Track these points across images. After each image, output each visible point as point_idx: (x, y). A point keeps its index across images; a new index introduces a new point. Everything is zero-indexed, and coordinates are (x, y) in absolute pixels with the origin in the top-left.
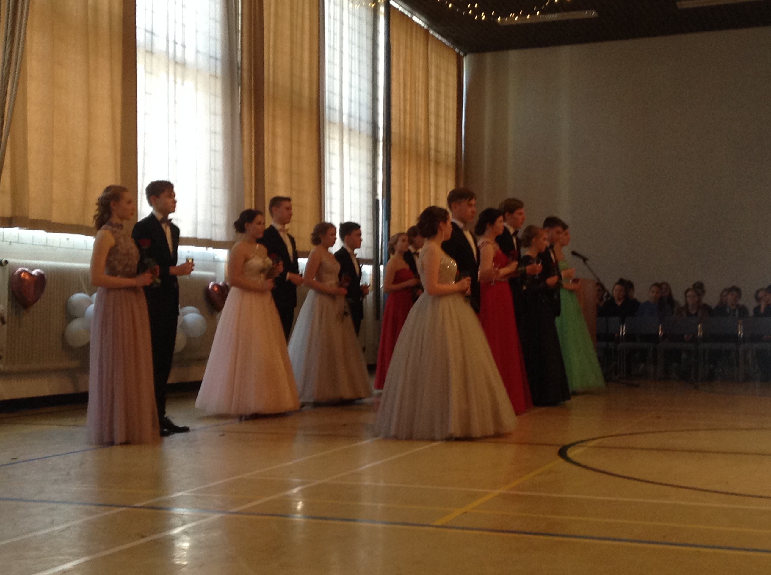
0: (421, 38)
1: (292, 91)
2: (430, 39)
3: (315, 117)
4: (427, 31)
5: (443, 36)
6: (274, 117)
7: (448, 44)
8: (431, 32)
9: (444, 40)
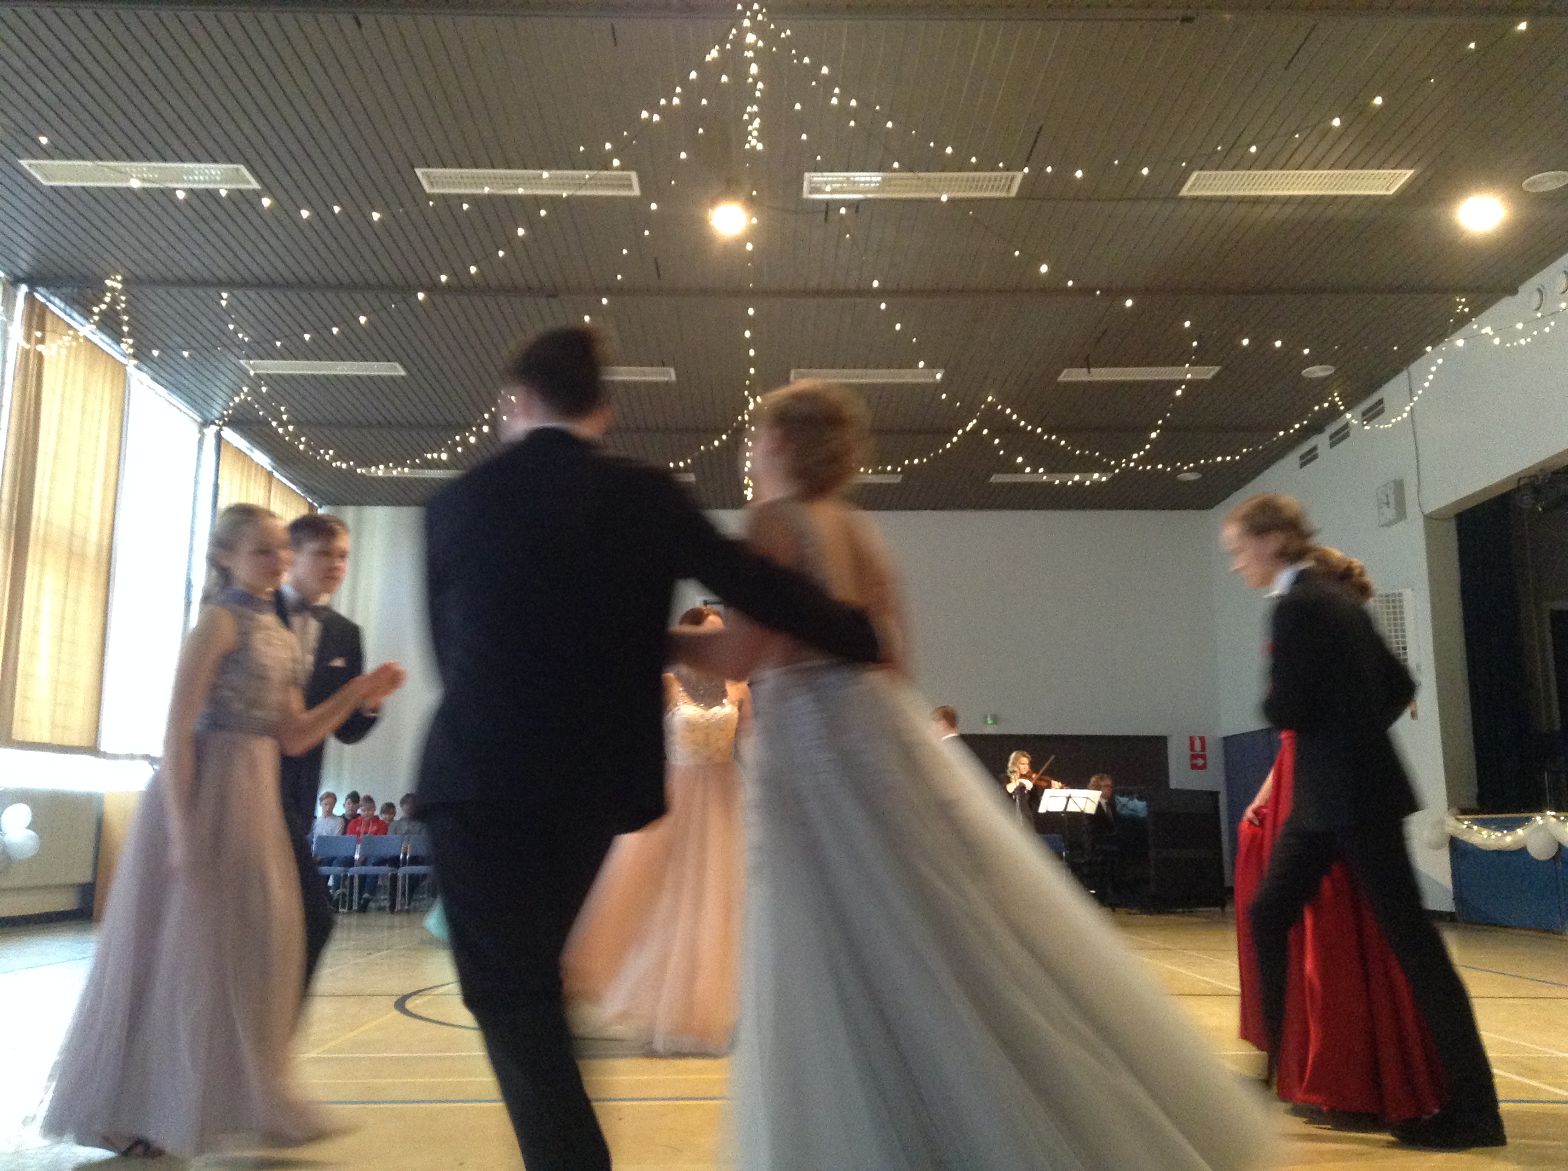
0: (263, 481)
1: (72, 534)
2: (274, 482)
3: (103, 569)
4: (270, 474)
5: (291, 481)
6: (43, 565)
7: (299, 492)
8: (276, 474)
9: (294, 487)
